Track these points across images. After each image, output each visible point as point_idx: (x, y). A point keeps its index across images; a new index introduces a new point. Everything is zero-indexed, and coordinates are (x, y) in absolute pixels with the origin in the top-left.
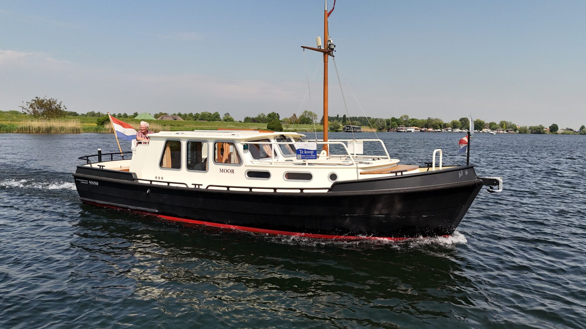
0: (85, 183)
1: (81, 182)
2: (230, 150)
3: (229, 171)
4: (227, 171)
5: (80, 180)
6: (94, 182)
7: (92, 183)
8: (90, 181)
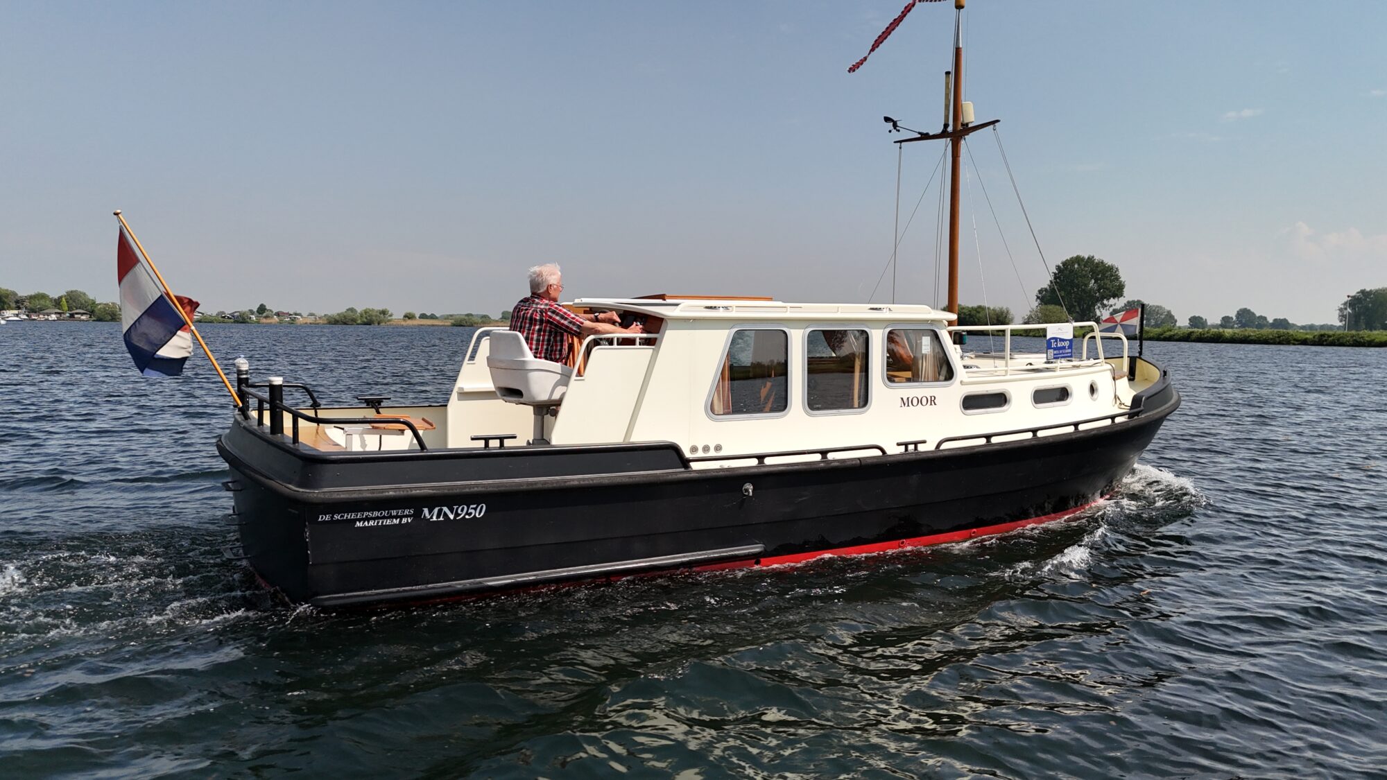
0: (388, 522)
1: (358, 524)
2: (923, 347)
3: (924, 401)
4: (920, 401)
5: (347, 516)
6: (455, 507)
7: (445, 513)
8: (426, 511)
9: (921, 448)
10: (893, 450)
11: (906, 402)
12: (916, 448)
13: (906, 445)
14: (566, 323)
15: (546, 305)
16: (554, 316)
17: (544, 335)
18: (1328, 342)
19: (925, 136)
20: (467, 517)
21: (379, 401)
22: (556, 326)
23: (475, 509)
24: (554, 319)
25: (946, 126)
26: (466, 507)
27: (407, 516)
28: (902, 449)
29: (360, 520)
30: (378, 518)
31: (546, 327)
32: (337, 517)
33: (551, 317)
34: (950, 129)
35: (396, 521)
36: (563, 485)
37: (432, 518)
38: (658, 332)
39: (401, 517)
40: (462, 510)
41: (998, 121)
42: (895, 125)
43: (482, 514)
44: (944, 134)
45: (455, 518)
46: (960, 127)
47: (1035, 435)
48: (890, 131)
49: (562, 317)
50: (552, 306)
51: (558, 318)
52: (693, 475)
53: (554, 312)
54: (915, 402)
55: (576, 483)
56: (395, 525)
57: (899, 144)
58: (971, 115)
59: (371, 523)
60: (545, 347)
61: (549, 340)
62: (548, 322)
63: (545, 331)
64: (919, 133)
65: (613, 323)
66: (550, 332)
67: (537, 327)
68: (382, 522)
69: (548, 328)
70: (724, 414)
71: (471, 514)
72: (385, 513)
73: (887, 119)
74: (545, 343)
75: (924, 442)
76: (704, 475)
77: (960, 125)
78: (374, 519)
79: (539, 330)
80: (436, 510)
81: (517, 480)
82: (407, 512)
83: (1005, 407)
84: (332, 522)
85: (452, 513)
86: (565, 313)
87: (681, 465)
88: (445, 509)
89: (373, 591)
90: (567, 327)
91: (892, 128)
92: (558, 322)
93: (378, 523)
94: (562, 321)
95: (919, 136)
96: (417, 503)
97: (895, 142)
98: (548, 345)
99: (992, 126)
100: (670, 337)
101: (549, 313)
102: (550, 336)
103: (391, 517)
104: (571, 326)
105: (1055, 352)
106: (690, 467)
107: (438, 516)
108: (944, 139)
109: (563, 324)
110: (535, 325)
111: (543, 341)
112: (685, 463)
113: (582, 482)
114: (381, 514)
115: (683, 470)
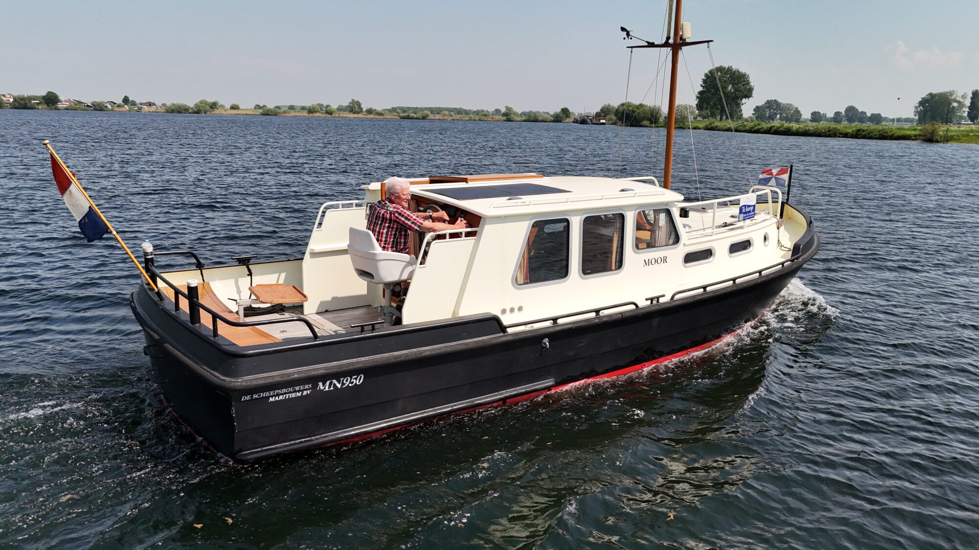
6: (342, 379)
7: (334, 384)
8: (321, 384)
9: (662, 300)
10: (643, 303)
11: (647, 263)
12: (658, 301)
13: (652, 299)
14: (409, 223)
15: (394, 208)
16: (400, 217)
17: (392, 231)
18: (862, 136)
19: (651, 45)
20: (350, 385)
21: (248, 259)
22: (402, 225)
23: (356, 379)
24: (400, 220)
25: (668, 38)
26: (349, 378)
27: (307, 390)
28: (649, 302)
29: (272, 397)
30: (286, 393)
31: (394, 225)
32: (255, 396)
33: (397, 218)
34: (671, 41)
35: (299, 394)
36: (419, 355)
37: (325, 388)
38: (478, 227)
39: (302, 391)
40: (347, 381)
41: (712, 41)
42: (628, 34)
43: (361, 381)
44: (666, 45)
45: (341, 386)
46: (679, 41)
47: (734, 282)
48: (624, 39)
49: (406, 218)
50: (398, 209)
51: (403, 219)
52: (510, 338)
53: (400, 214)
54: (653, 261)
55: (428, 353)
56: (298, 397)
57: (630, 49)
58: (688, 34)
59: (281, 397)
60: (392, 240)
61: (395, 234)
62: (395, 221)
63: (393, 228)
64: (647, 42)
65: (444, 221)
66: (397, 229)
67: (387, 225)
68: (289, 396)
69: (395, 226)
70: (524, 284)
71: (353, 382)
72: (291, 389)
73: (623, 29)
74: (392, 236)
75: (663, 296)
76: (516, 337)
77: (679, 39)
78: (283, 394)
79: (389, 227)
80: (328, 383)
81: (386, 355)
82: (306, 387)
83: (711, 259)
84: (252, 400)
85: (339, 383)
86: (409, 215)
87: (500, 331)
88: (335, 381)
89: (283, 444)
90: (410, 226)
91: (626, 36)
92: (404, 222)
93: (286, 397)
94: (406, 222)
95: (646, 44)
96: (313, 380)
97: (627, 47)
98: (394, 238)
99: (706, 44)
100: (488, 231)
101: (396, 215)
102: (396, 231)
103: (295, 391)
104: (413, 225)
105: (744, 215)
106: (506, 332)
107: (330, 387)
108: (666, 48)
109: (407, 224)
110: (385, 223)
111: (391, 235)
112: (503, 329)
113: (433, 352)
114: (288, 390)
115: (502, 334)
